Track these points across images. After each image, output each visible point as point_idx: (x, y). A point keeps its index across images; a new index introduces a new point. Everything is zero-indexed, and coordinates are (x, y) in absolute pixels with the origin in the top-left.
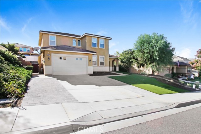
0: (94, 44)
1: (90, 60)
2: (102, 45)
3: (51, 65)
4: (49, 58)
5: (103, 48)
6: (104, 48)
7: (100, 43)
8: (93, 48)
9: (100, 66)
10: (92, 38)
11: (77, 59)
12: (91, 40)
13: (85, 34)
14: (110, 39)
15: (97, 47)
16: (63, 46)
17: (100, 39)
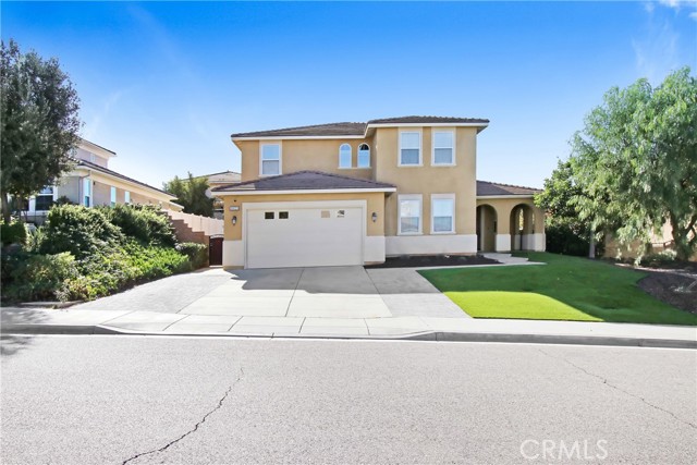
0: (410, 154)
1: (374, 215)
2: (444, 153)
3: (240, 238)
4: (235, 218)
5: (448, 164)
6: (454, 163)
7: (434, 147)
8: (405, 168)
9: (432, 232)
10: (400, 132)
11: (326, 214)
12: (396, 142)
13: (370, 122)
14: (480, 125)
15: (421, 164)
16: (296, 174)
17: (434, 132)
